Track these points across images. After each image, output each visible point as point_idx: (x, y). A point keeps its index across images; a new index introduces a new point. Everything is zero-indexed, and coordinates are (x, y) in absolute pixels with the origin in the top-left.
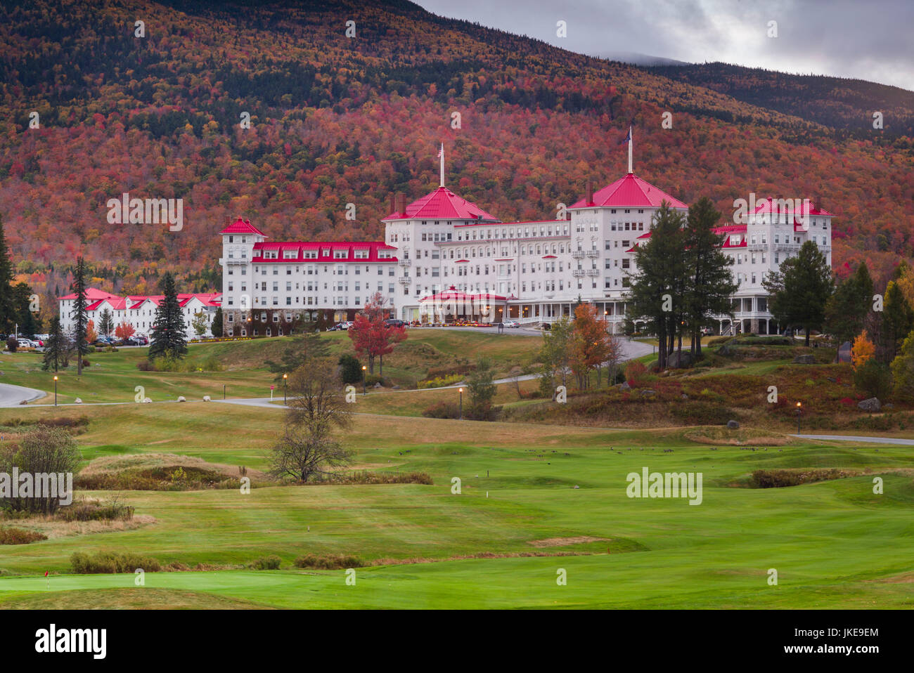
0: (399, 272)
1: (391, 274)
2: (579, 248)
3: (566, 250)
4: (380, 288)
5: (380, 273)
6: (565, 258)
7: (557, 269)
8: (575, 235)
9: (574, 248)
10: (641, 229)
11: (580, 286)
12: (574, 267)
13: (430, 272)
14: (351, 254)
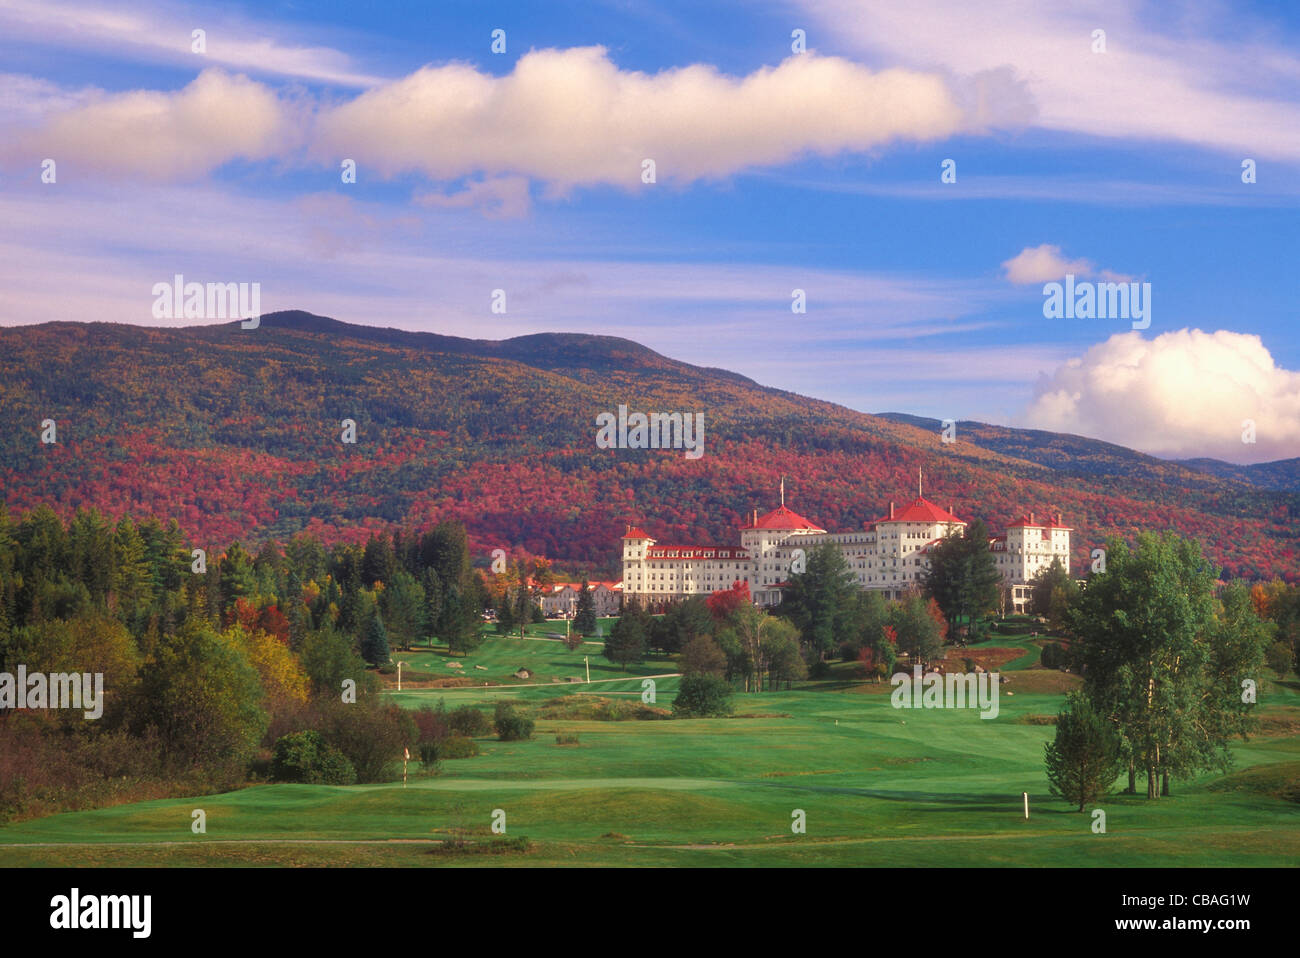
0: (752, 568)
1: (746, 568)
2: (884, 552)
3: (874, 553)
4: (737, 578)
5: (738, 567)
6: (873, 558)
7: (867, 565)
8: (880, 541)
9: (880, 550)
10: (929, 537)
11: (884, 578)
12: (880, 564)
13: (774, 567)
14: (717, 554)
